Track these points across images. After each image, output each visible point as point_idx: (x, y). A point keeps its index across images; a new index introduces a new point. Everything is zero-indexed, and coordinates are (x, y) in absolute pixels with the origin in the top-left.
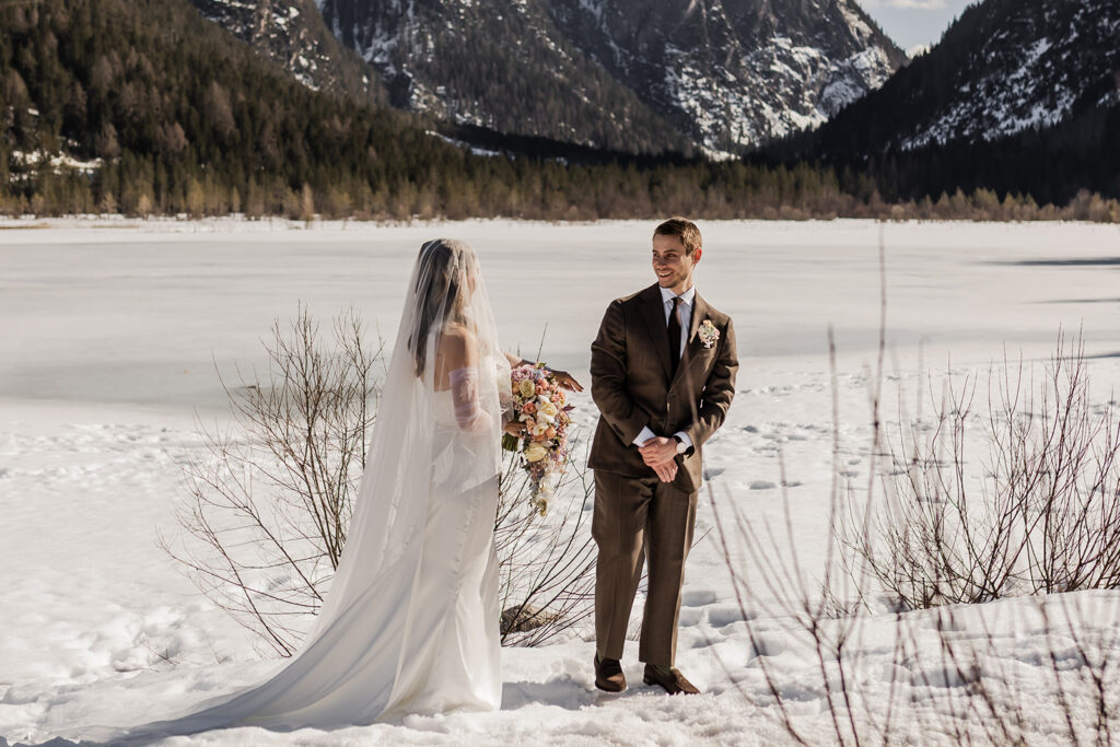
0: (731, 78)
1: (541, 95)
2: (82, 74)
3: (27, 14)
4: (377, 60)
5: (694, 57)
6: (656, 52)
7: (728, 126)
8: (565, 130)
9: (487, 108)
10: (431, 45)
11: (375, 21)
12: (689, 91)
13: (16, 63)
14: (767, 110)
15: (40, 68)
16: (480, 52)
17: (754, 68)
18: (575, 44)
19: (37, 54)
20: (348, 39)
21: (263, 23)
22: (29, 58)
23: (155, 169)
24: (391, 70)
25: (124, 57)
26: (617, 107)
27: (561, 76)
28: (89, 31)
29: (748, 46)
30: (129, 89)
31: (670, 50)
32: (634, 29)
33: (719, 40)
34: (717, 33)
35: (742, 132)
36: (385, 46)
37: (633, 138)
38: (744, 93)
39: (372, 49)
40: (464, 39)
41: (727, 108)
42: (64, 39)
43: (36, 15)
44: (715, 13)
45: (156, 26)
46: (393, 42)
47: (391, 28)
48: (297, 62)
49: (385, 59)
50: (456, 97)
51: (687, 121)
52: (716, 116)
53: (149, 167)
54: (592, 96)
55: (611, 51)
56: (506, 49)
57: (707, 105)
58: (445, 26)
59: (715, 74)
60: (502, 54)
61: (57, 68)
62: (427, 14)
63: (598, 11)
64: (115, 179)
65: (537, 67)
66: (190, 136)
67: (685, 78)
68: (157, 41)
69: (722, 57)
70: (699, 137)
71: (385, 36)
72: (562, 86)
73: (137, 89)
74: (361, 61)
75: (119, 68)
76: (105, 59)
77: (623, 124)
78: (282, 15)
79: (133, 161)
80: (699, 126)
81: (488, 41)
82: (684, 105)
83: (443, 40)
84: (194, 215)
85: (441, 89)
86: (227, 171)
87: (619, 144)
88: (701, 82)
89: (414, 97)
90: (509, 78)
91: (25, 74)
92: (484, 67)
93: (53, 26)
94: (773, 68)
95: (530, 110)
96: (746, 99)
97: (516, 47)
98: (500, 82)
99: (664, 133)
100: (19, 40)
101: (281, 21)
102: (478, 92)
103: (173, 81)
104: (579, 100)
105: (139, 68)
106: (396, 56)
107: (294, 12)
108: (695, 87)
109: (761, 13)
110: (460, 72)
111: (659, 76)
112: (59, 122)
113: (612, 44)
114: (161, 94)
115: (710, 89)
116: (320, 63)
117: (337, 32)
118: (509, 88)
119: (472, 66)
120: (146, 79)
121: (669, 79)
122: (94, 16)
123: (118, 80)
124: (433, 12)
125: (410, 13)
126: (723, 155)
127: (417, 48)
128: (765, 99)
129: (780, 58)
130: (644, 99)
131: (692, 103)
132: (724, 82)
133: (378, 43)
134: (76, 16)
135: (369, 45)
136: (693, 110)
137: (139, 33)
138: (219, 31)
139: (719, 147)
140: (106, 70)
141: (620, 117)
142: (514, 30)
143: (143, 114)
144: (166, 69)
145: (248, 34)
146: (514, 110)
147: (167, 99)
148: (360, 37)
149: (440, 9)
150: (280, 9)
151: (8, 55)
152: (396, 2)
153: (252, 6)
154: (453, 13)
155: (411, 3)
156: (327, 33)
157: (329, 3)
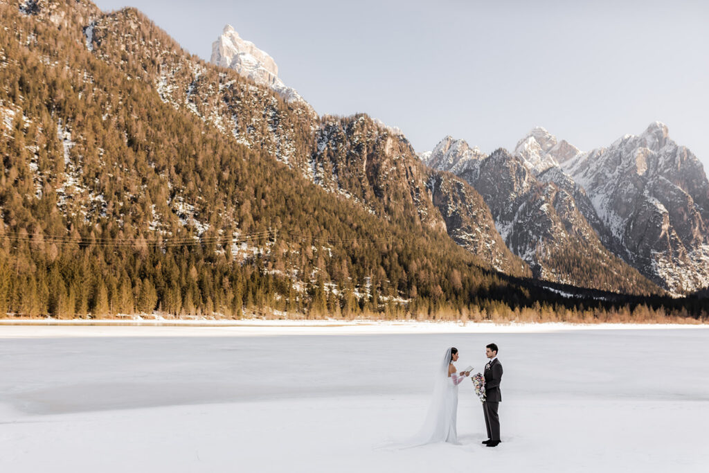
0: (682, 263)
1: (596, 272)
2: (406, 268)
3: (388, 247)
4: (527, 259)
5: (664, 255)
6: (647, 253)
7: (681, 283)
8: (606, 286)
9: (573, 277)
10: (549, 253)
11: (526, 244)
12: (662, 268)
13: (382, 264)
14: (699, 276)
15: (391, 266)
16: (570, 255)
17: (692, 259)
18: (611, 251)
19: (390, 261)
20: (516, 252)
21: (481, 246)
22: (387, 262)
23: (430, 303)
24: (533, 263)
25: (422, 261)
26: (630, 276)
27: (604, 264)
28: (410, 252)
29: (689, 249)
30: (422, 272)
31: (653, 252)
32: (637, 244)
33: (675, 247)
34: (675, 244)
35: (689, 286)
36: (530, 254)
37: (638, 289)
38: (688, 269)
39: (525, 255)
40: (563, 250)
41: (680, 275)
42: (400, 255)
43: (391, 246)
44: (673, 236)
45: (436, 249)
46: (534, 252)
47: (533, 247)
48: (495, 261)
49: (531, 259)
50: (560, 273)
51: (662, 282)
52: (675, 279)
53: (427, 302)
54: (619, 272)
55: (627, 253)
56: (581, 254)
57: (671, 274)
58: (555, 245)
59: (674, 261)
60: (579, 256)
61: (397, 265)
62: (547, 241)
63: (621, 237)
64: (414, 306)
65: (594, 260)
66: (444, 290)
67: (660, 263)
68: (436, 254)
69: (677, 254)
70: (668, 288)
71: (531, 249)
72: (605, 268)
73: (425, 273)
74: (521, 260)
75: (420, 265)
76: (414, 261)
77: (633, 283)
78: (489, 243)
79: (421, 299)
80: (667, 284)
81: (573, 250)
82: (660, 275)
83: (554, 251)
85: (553, 270)
86: (457, 303)
87: (631, 292)
88: (667, 265)
89: (542, 273)
90: (582, 265)
91: (385, 268)
92: (571, 261)
93: (397, 250)
94: (701, 258)
95: (591, 278)
96: (689, 272)
97: (585, 253)
98: (578, 267)
99: (651, 287)
100: (384, 256)
101: (488, 245)
102: (569, 271)
103: (439, 269)
104: (612, 274)
105: (427, 265)
106: (535, 258)
107: (493, 242)
108: (665, 267)
109: (694, 236)
110: (561, 263)
111: (649, 263)
112: (397, 285)
113: (627, 250)
114: (434, 274)
115: (672, 268)
116: (504, 261)
117: (511, 249)
118: (582, 269)
119: (566, 261)
120: (429, 269)
121: (653, 264)
122: (414, 246)
123: (419, 269)
124: (550, 240)
125: (540, 240)
126: (680, 295)
127: (544, 254)
128: (699, 272)
129: (704, 254)
130: (642, 273)
131: (664, 274)
132: (678, 265)
133: (527, 253)
134: (406, 247)
135: (524, 253)
136: (665, 277)
137: (429, 251)
138: (463, 250)
139: (677, 292)
140: (414, 266)
141: (631, 280)
142: (584, 246)
143: (427, 282)
144: (438, 265)
145: (476, 251)
146: (584, 278)
147: (436, 276)
148: (520, 251)
149: (553, 238)
150: (488, 241)
151: (380, 261)
152: (534, 237)
153: (477, 240)
154: (557, 240)
155: (541, 237)
156: (507, 250)
157: (508, 238)
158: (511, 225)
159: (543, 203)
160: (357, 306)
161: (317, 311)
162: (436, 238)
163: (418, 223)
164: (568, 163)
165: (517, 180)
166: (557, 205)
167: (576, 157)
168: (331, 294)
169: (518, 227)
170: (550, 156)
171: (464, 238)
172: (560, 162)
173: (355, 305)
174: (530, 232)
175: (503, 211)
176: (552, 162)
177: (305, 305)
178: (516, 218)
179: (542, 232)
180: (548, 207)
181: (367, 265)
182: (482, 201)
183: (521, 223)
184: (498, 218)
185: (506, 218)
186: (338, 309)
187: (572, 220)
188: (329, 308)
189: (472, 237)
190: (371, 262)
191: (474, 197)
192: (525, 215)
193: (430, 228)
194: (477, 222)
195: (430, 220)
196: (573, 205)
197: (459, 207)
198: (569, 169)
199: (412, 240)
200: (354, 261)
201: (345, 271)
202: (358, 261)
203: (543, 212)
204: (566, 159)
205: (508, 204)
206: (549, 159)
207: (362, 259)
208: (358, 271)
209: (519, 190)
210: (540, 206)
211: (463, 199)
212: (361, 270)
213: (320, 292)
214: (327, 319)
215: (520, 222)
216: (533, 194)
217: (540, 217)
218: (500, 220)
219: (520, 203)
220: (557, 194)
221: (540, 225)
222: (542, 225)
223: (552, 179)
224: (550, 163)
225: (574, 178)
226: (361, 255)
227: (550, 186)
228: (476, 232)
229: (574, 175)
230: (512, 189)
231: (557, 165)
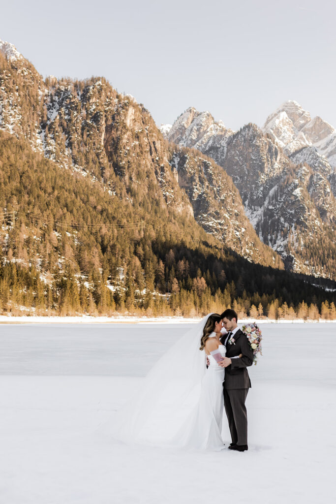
2: (162, 257)
3: (139, 232)
4: (279, 249)
9: (328, 270)
10: (302, 243)
11: (278, 233)
13: (135, 253)
15: (145, 255)
16: (324, 245)
19: (144, 250)
20: (266, 241)
21: (230, 234)
22: (141, 251)
23: (194, 297)
24: (285, 254)
28: (163, 239)
30: (182, 263)
39: (276, 245)
40: (317, 240)
42: (154, 243)
43: (142, 233)
46: (285, 242)
47: (285, 236)
48: (245, 251)
49: (282, 249)
50: (314, 265)
53: (192, 295)
58: (308, 235)
61: (152, 255)
62: (301, 230)
66: (207, 282)
71: (282, 239)
73: (185, 263)
74: (271, 250)
75: (177, 254)
76: (170, 251)
78: (238, 231)
79: (184, 293)
81: (327, 240)
83: (307, 240)
85: (307, 262)
89: (295, 266)
91: (139, 258)
92: (326, 252)
93: (150, 238)
100: (137, 243)
101: (238, 233)
102: (323, 263)
106: (287, 248)
107: (243, 230)
110: (315, 254)
112: (153, 277)
116: (255, 251)
117: (261, 238)
119: (321, 252)
122: (165, 233)
124: (303, 229)
125: (293, 229)
127: (296, 244)
133: (279, 242)
134: (158, 233)
135: (275, 243)
140: (171, 254)
145: (224, 239)
148: (271, 240)
149: (306, 227)
150: (237, 229)
151: (132, 250)
152: (286, 225)
153: (226, 228)
154: (312, 229)
155: (294, 225)
156: (257, 239)
157: (258, 225)
158: (260, 211)
159: (296, 187)
160: (111, 301)
161: (70, 307)
162: (183, 224)
163: (163, 206)
164: (322, 143)
165: (268, 161)
166: (311, 190)
167: (330, 136)
168: (82, 287)
169: (268, 214)
170: (303, 134)
171: (211, 225)
172: (314, 142)
173: (109, 300)
174: (282, 219)
175: (252, 194)
176: (304, 141)
177: (56, 300)
178: (266, 203)
179: (295, 220)
180: (302, 191)
181: (118, 255)
182: (231, 183)
183: (272, 209)
184: (247, 203)
185: (254, 203)
186: (93, 304)
187: (327, 206)
188: (82, 303)
189: (220, 224)
190: (123, 251)
191: (223, 179)
192: (277, 200)
193: (176, 212)
194: (225, 207)
195: (177, 203)
196: (328, 190)
197: (205, 189)
198: (323, 149)
199: (162, 226)
200: (104, 250)
201: (96, 261)
202: (109, 249)
203: (296, 197)
204: (320, 139)
205: (257, 187)
206: (302, 138)
207: (113, 247)
208: (109, 261)
209: (271, 171)
210: (292, 190)
211: (210, 180)
212: (114, 260)
213: (72, 285)
215: (271, 207)
216: (285, 177)
217: (293, 203)
218: (249, 205)
219: (271, 187)
220: (312, 177)
221: (293, 212)
222: (295, 212)
223: (305, 160)
224: (303, 143)
225: (329, 160)
226: (111, 243)
227: (304, 168)
228: (225, 218)
229: (328, 157)
230: (262, 170)
231: (311, 144)
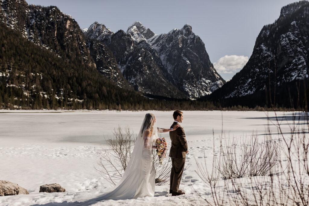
0: (195, 85)
1: (161, 88)
2: (80, 85)
3: (71, 74)
4: (132, 82)
5: (188, 82)
6: (182, 81)
7: (194, 94)
8: (166, 95)
9: (152, 91)
10: (142, 80)
11: (132, 75)
12: (188, 88)
13: (69, 83)
14: (201, 91)
15: (73, 84)
16: (150, 81)
17: (199, 84)
18: (167, 80)
19: (72, 81)
20: (127, 79)
21: (112, 76)
22: (71, 82)
23: (93, 101)
24: (135, 84)
25: (88, 82)
26: (175, 91)
27: (165, 85)
28: (81, 77)
29: (198, 80)
30: (89, 87)
31: (184, 80)
32: (178, 77)
33: (193, 79)
34: (192, 77)
35: (197, 95)
36: (134, 80)
37: (177, 96)
38: (197, 88)
40: (148, 78)
41: (194, 91)
42: (77, 78)
43: (72, 74)
44: (192, 74)
45: (93, 76)
46: (135, 79)
47: (135, 76)
48: (118, 83)
49: (134, 82)
50: (146, 89)
51: (187, 93)
52: (192, 92)
53: (92, 101)
54: (170, 89)
55: (174, 81)
56: (155, 80)
57: (190, 90)
58: (144, 76)
59: (192, 85)
60: (154, 81)
61: (76, 84)
62: (141, 74)
63: (171, 74)
64: (86, 103)
65: (160, 84)
66: (99, 95)
67: (187, 85)
68: (93, 79)
69: (193, 82)
70: (189, 96)
71: (134, 78)
72: (165, 87)
73: (90, 87)
74: (129, 82)
75: (87, 84)
76: (84, 82)
77: (176, 93)
78: (115, 74)
79: (89, 100)
80: (189, 94)
81: (152, 79)
82: (186, 90)
83: (144, 79)
84: (100, 110)
85: (143, 87)
86: (106, 102)
87: (175, 97)
88: (189, 86)
89: (139, 89)
90: (155, 85)
91: (70, 85)
92: (151, 84)
93: (75, 76)
94: (202, 84)
95: (159, 91)
96: (197, 89)
97: (157, 80)
98: (154, 86)
99: (183, 95)
100: (69, 79)
101: (115, 75)
102: (150, 88)
103: (96, 86)
104: (168, 89)
105: (90, 83)
106: (136, 82)
107: (118, 74)
108: (188, 87)
109: (200, 74)
110: (147, 84)
111: (182, 85)
112: (76, 93)
113: (174, 79)
114: (94, 88)
115: (191, 87)
116: (122, 83)
117: (125, 77)
118: (155, 87)
119: (149, 83)
120: (92, 86)
121: (184, 86)
122: (82, 74)
123: (87, 86)
124: (142, 74)
125: (138, 74)
126: (193, 99)
127: (139, 80)
128: (201, 89)
129: (203, 82)
130: (179, 90)
131: (188, 90)
132: (193, 86)
133: (132, 79)
134: (79, 74)
135: (131, 80)
136: (188, 91)
137: (90, 77)
138: (104, 77)
139: (193, 98)
140: (84, 84)
141: (175, 93)
142: (156, 77)
143: (91, 92)
144: (95, 84)
145: (109, 78)
146: (156, 91)
147: (95, 89)
148: (129, 78)
149: (143, 73)
150: (115, 73)
151: (67, 81)
152: (135, 72)
153: (110, 73)
154: (145, 74)
155: (138, 72)
156: (123, 78)
157: (124, 72)
158: (125, 66)
159: (140, 57)
160: (57, 103)
161: (38, 106)
162: (92, 71)
163: (83, 63)
164: (150, 39)
165: (128, 46)
166: (145, 58)
167: (154, 37)
168: (44, 97)
169: (128, 67)
170: (143, 35)
171: (104, 71)
172: (147, 39)
173: (56, 103)
174: (134, 70)
175: (121, 60)
176: (143, 39)
177: (31, 103)
178: (127, 63)
179: (139, 70)
180: (141, 58)
181: (61, 84)
182: (112, 55)
183: (130, 66)
184: (119, 63)
185: (123, 63)
186: (48, 104)
187: (152, 65)
188: (43, 104)
189: (107, 71)
190: (63, 82)
191: (109, 52)
192: (132, 62)
193: (88, 66)
194: (110, 64)
195: (89, 62)
196: (152, 59)
197: (101, 57)
198: (151, 42)
199: (81, 72)
200: (54, 81)
201: (51, 86)
202: (56, 81)
203: (139, 61)
204: (150, 37)
205: (124, 57)
206: (142, 37)
207: (59, 80)
208: (56, 86)
209: (129, 50)
210: (138, 58)
211: (104, 53)
212: (58, 86)
213: (38, 96)
214: (43, 109)
215: (129, 65)
216: (135, 53)
217: (138, 63)
218: (120, 64)
219: (129, 56)
220: (146, 53)
221: (138, 67)
222: (139, 67)
223: (143, 46)
224: (142, 39)
225: (153, 46)
226: (58, 78)
227: (143, 49)
228: (110, 69)
229: (152, 45)
230: (126, 50)
231: (146, 40)
